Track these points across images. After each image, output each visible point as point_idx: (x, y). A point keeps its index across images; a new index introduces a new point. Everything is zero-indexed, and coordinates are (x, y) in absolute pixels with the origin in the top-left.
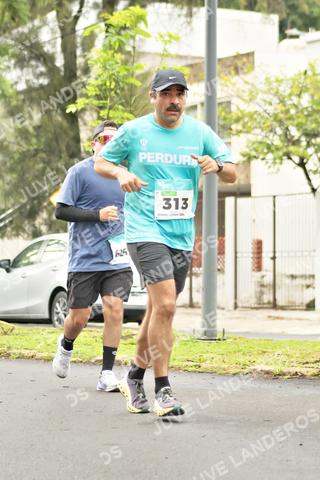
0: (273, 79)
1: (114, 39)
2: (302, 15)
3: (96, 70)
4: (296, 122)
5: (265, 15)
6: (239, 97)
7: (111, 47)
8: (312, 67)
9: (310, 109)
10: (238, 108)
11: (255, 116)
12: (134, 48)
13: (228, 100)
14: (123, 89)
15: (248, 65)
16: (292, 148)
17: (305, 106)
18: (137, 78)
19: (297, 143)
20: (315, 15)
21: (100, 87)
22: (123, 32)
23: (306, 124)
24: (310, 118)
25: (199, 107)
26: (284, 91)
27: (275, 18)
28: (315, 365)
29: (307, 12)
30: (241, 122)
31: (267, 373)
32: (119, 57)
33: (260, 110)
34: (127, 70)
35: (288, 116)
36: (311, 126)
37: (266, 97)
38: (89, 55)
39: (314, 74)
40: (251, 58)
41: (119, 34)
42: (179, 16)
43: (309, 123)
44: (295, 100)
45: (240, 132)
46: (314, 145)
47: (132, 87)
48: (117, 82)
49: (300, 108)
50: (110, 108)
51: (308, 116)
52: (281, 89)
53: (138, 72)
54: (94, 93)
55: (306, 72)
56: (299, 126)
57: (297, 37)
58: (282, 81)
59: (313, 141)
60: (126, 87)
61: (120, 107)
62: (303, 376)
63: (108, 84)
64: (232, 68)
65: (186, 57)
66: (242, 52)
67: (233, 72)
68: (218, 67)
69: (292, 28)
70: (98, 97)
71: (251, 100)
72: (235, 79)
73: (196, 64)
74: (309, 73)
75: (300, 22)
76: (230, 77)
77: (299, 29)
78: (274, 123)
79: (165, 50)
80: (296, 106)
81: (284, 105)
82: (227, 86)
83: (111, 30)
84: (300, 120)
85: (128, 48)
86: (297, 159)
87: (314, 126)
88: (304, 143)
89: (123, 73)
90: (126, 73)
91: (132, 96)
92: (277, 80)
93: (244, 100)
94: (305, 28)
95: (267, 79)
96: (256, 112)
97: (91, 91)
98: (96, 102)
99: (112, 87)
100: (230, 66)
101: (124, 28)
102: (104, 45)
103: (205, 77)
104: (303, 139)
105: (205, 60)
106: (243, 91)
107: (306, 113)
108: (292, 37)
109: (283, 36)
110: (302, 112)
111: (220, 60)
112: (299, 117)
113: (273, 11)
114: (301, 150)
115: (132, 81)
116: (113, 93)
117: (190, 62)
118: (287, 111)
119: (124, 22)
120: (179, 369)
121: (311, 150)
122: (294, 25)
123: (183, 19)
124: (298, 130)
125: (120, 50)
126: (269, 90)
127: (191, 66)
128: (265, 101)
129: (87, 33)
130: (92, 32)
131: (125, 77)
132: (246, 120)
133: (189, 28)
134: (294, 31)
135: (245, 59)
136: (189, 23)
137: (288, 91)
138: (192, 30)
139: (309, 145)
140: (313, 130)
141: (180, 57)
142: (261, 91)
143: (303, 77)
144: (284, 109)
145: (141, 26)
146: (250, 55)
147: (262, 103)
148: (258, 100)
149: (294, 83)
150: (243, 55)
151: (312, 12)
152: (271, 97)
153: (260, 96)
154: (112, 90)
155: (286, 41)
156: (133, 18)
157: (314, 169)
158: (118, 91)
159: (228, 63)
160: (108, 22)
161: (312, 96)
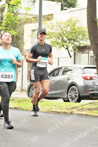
0: (59, 22)
1: (11, 9)
2: (68, 3)
3: (5, 18)
4: (66, 36)
5: (57, 3)
6: (48, 27)
7: (10, 11)
8: (71, 19)
9: (70, 32)
10: (48, 31)
11: (53, 33)
12: (17, 11)
13: (45, 28)
14: (13, 24)
15: (52, 18)
16: (64, 44)
17: (69, 31)
18: (18, 21)
19: (66, 42)
20: (72, 3)
21: (6, 23)
22: (14, 7)
23: (69, 36)
24: (70, 34)
25: (36, 30)
26: (62, 26)
27: (60, 4)
28: (70, 110)
29: (70, 2)
30: (49, 35)
31: (56, 112)
32: (12, 14)
33: (55, 32)
34: (15, 18)
35: (63, 33)
36: (70, 37)
37: (56, 28)
38: (3, 13)
39: (72, 21)
40: (52, 16)
41: (12, 7)
42: (31, 2)
43: (70, 36)
44: (66, 29)
45: (49, 38)
46: (71, 43)
47: (16, 23)
48: (11, 22)
49: (67, 31)
50: (9, 30)
51: (69, 34)
52: (61, 25)
53: (18, 19)
54: (4, 25)
55: (69, 20)
56: (67, 37)
57: (66, 10)
58: (62, 23)
59: (71, 41)
60: (14, 24)
61: (12, 29)
62: (67, 113)
63: (9, 22)
64: (47, 18)
65: (32, 15)
66: (49, 14)
67: (47, 20)
68: (42, 18)
69: (65, 7)
70: (5, 26)
71: (52, 28)
72: (48, 22)
73: (36, 17)
74: (70, 21)
75: (67, 5)
76: (46, 21)
77: (67, 7)
78: (59, 36)
79: (26, 12)
80: (66, 31)
81: (62, 30)
82: (45, 24)
83: (10, 6)
84: (67, 35)
85: (15, 12)
86: (66, 47)
87: (71, 37)
88: (68, 42)
89: (13, 19)
90: (14, 19)
91: (16, 26)
92: (60, 23)
93: (50, 28)
94: (69, 7)
95: (57, 22)
96: (53, 32)
97: (3, 24)
98: (5, 28)
99: (10, 23)
100: (46, 18)
101: (14, 5)
102: (8, 11)
103: (38, 21)
104: (68, 41)
105: (38, 16)
106: (50, 26)
107: (69, 33)
108: (65, 9)
109: (62, 9)
110: (68, 32)
111: (43, 16)
112: (66, 34)
113: (59, 2)
114: (67, 44)
115: (16, 22)
116: (10, 25)
117: (34, 16)
118: (63, 32)
119: (14, 4)
120: (29, 110)
121: (70, 44)
122: (65, 6)
123: (32, 3)
124: (66, 38)
125: (13, 12)
126: (58, 26)
127: (34, 18)
128: (56, 29)
129: (3, 7)
130: (4, 6)
131: (14, 20)
132: (50, 34)
133: (33, 6)
134: (66, 8)
135: (50, 16)
136: (33, 4)
137: (64, 26)
138: (35, 6)
139: (69, 42)
140: (71, 38)
141: (31, 15)
142: (55, 26)
143: (68, 22)
144: (62, 31)
145: (19, 5)
146: (52, 15)
147: (56, 30)
148: (54, 29)
149: (65, 24)
150: (50, 15)
151: (71, 2)
152: (58, 28)
153: (55, 27)
154: (10, 24)
155: (63, 11)
156: (17, 3)
157: (71, 50)
158: (12, 25)
159: (45, 17)
160: (9, 3)
161: (71, 28)
